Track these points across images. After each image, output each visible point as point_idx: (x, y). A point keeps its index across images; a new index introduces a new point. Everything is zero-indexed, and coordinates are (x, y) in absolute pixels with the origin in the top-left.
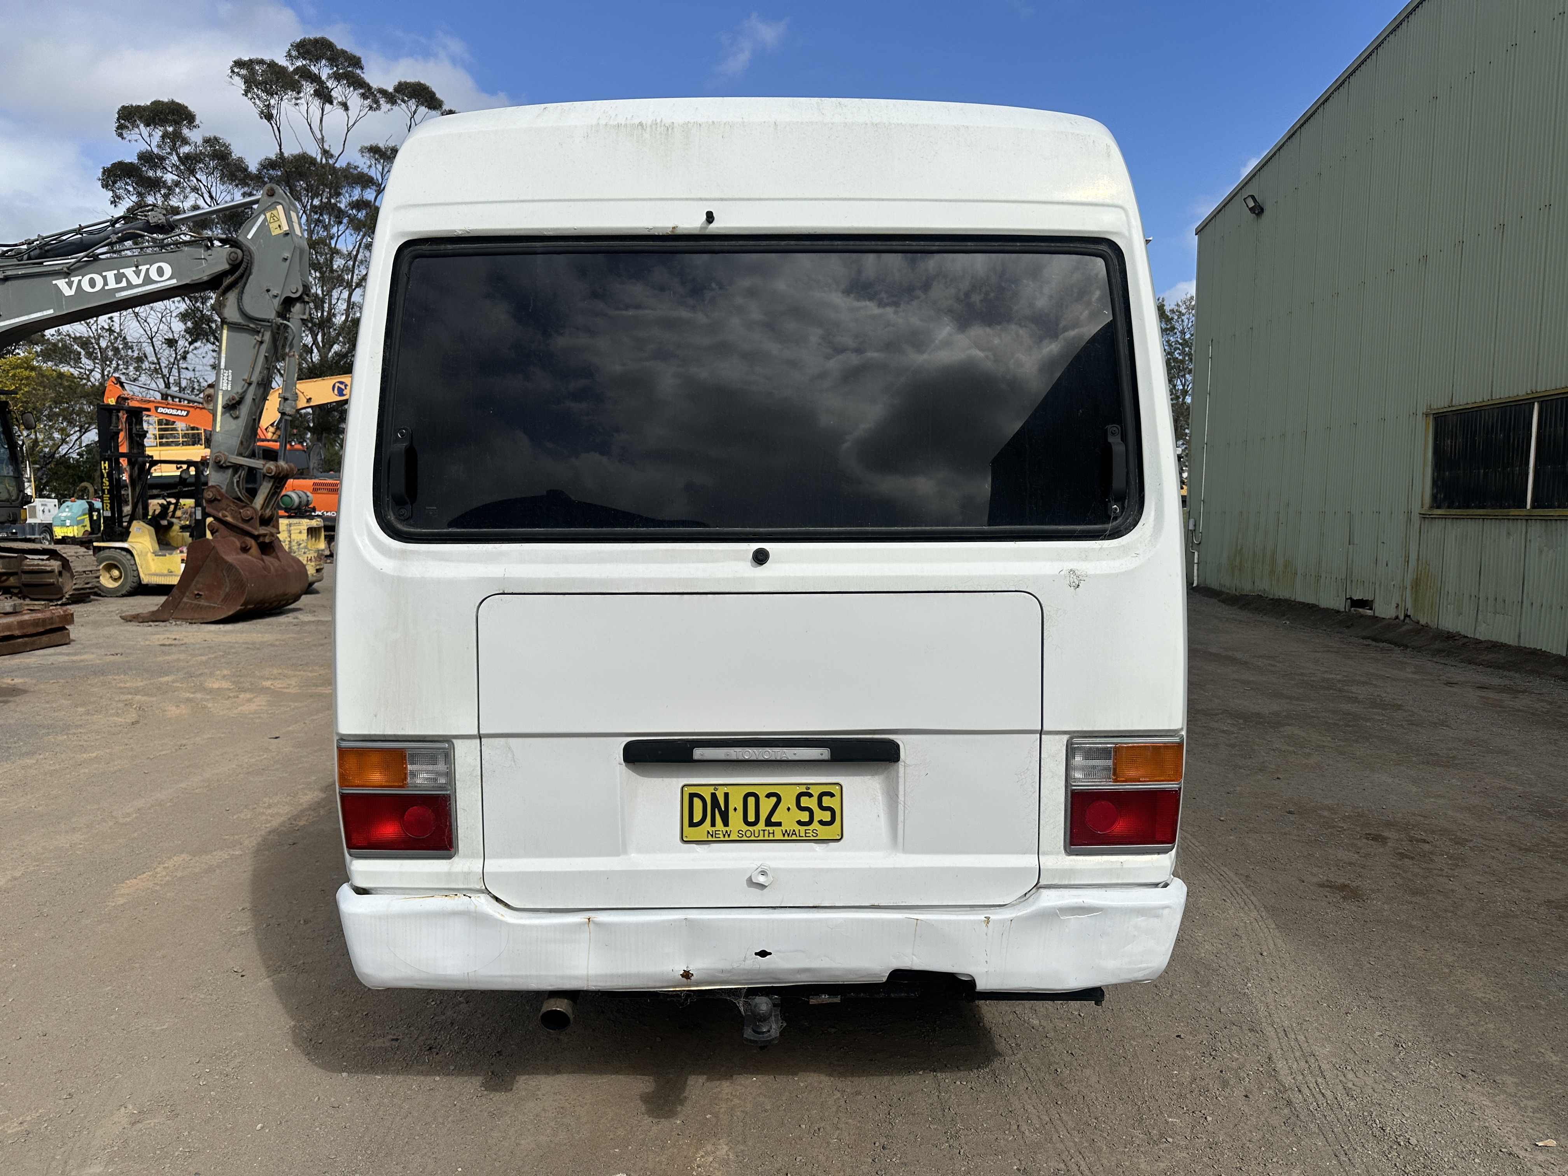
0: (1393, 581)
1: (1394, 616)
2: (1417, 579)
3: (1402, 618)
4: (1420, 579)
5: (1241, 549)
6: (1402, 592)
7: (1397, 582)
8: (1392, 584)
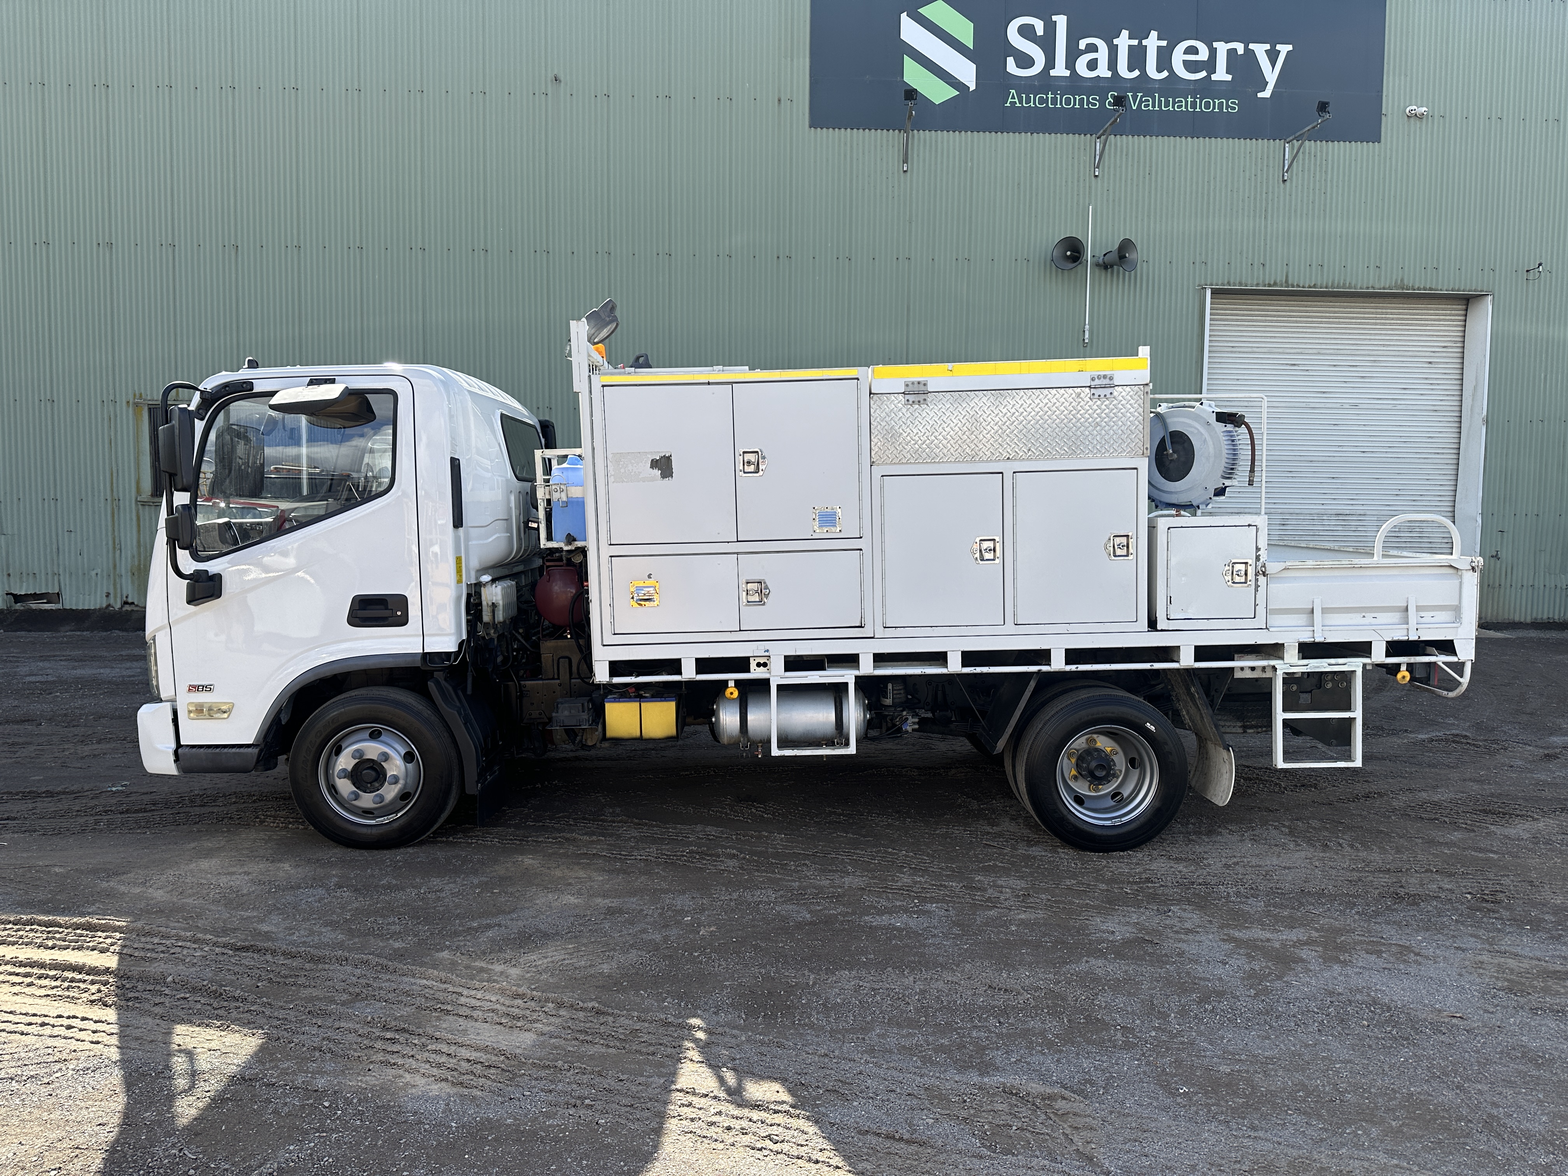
0: (93, 569)
1: (104, 606)
3: (118, 606)
4: (145, 565)
6: (115, 580)
7: (102, 571)
8: (93, 573)
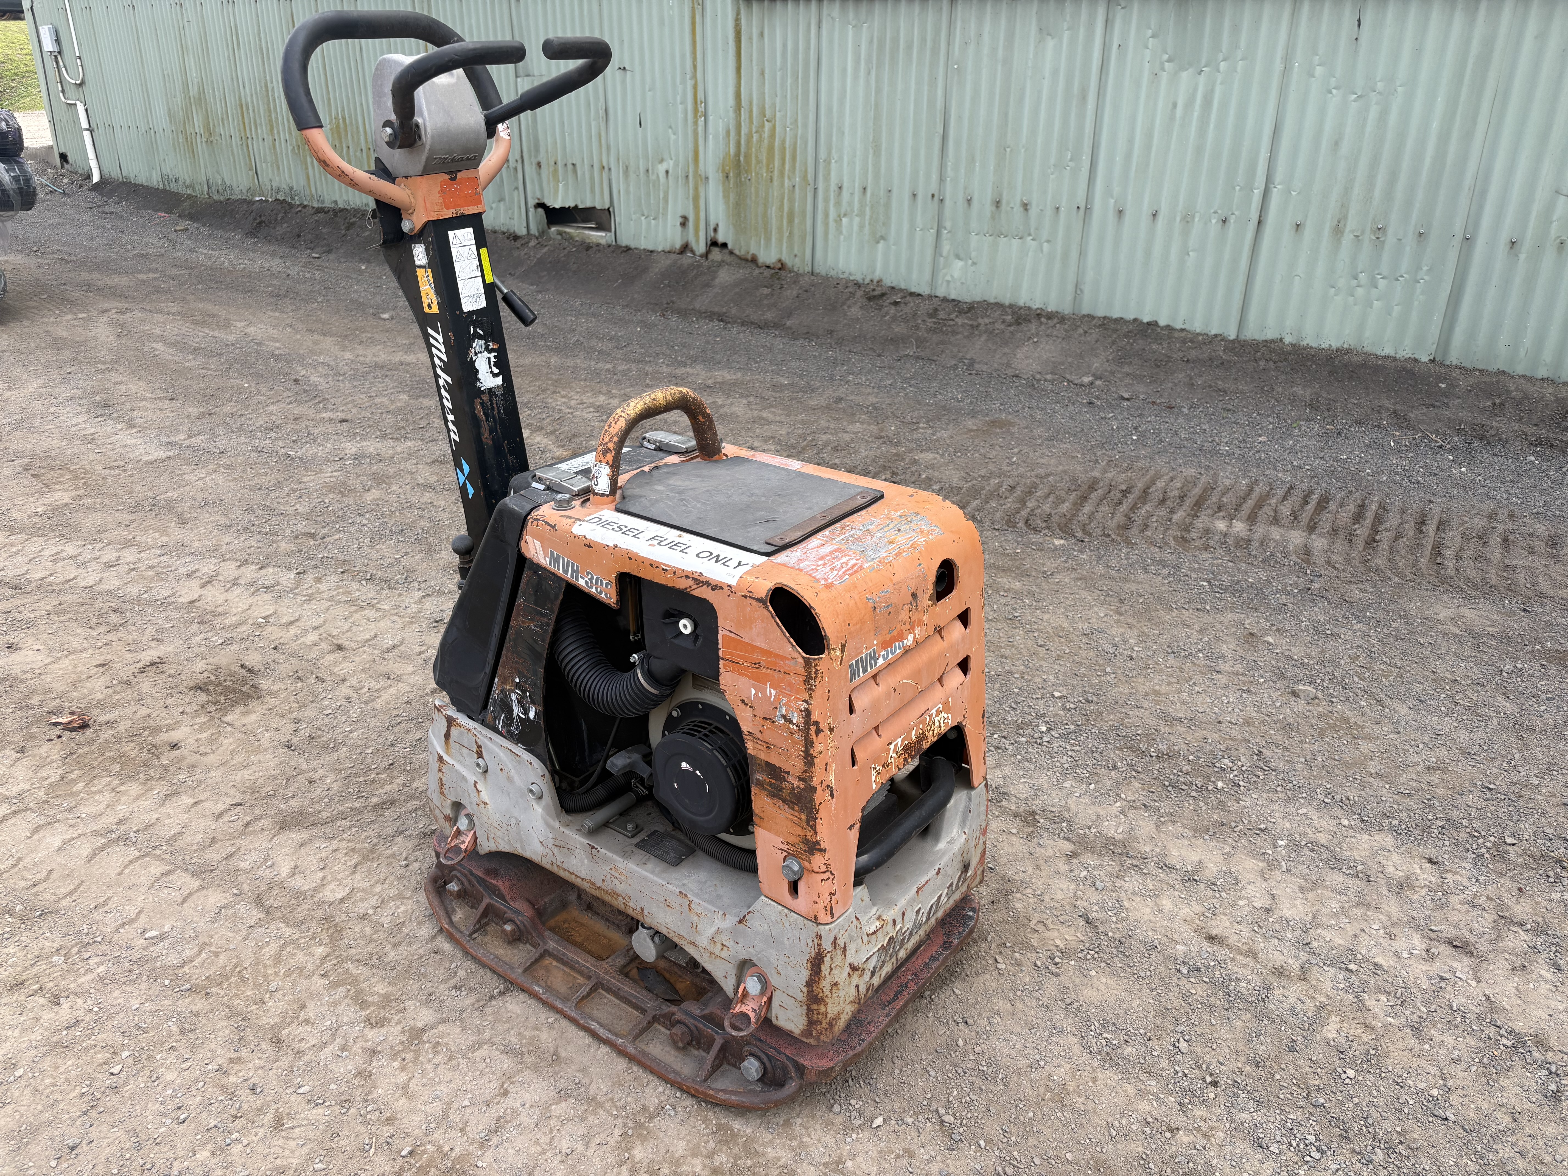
0: (662, 161)
1: (678, 245)
2: (738, 154)
3: (700, 247)
4: (747, 156)
5: (202, 92)
6: (696, 189)
7: (676, 164)
8: (662, 168)
